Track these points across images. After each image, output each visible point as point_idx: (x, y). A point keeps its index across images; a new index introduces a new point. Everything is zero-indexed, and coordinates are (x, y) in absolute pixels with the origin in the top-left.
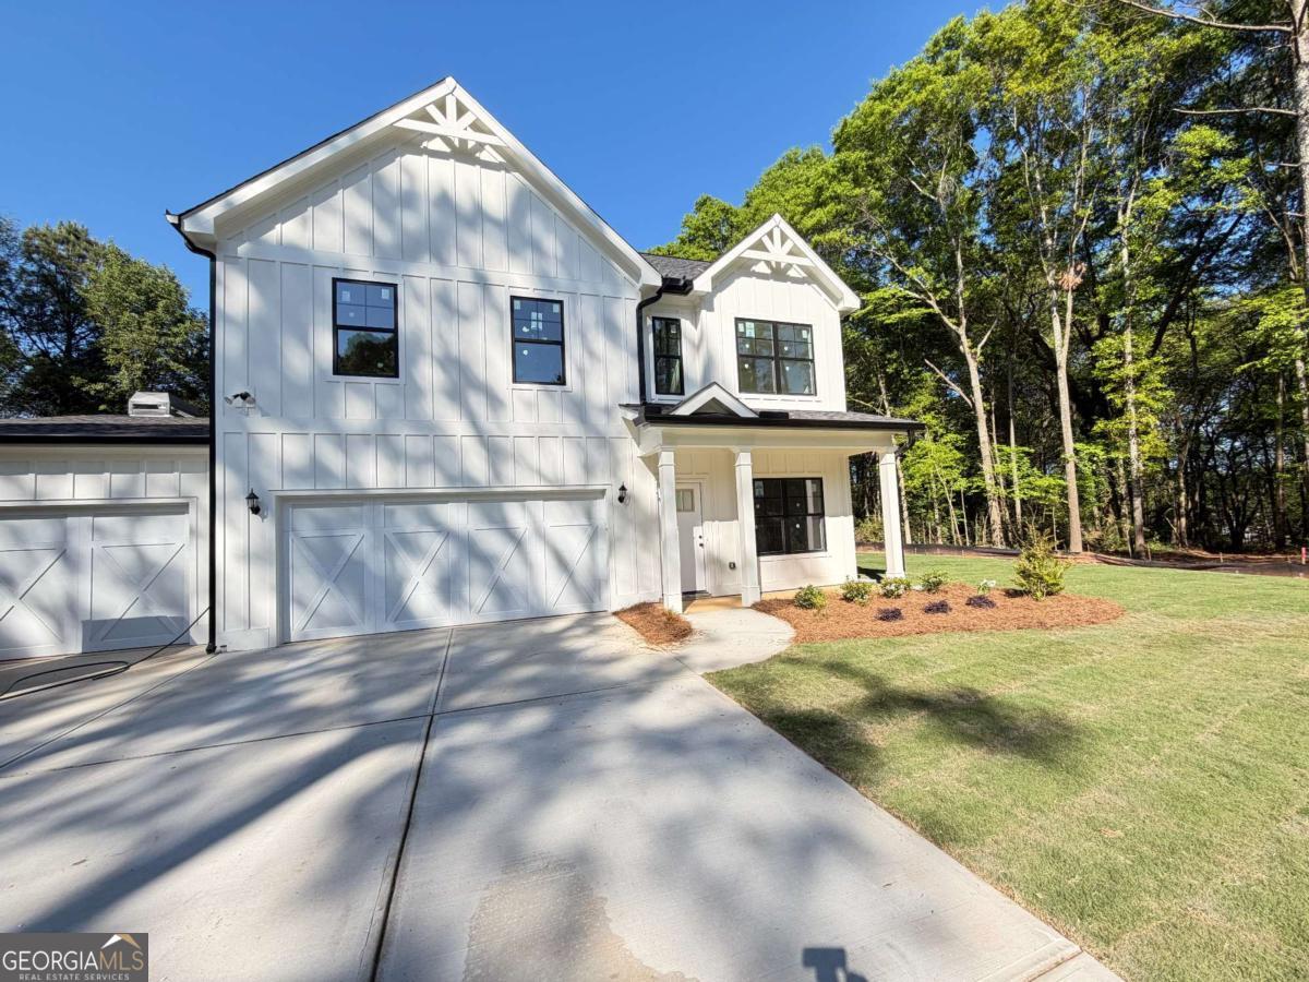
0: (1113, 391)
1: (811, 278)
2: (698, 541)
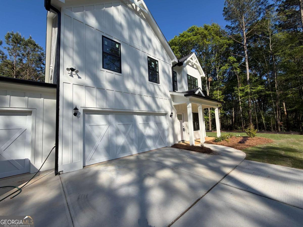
1: (197, 68)
2: (183, 127)
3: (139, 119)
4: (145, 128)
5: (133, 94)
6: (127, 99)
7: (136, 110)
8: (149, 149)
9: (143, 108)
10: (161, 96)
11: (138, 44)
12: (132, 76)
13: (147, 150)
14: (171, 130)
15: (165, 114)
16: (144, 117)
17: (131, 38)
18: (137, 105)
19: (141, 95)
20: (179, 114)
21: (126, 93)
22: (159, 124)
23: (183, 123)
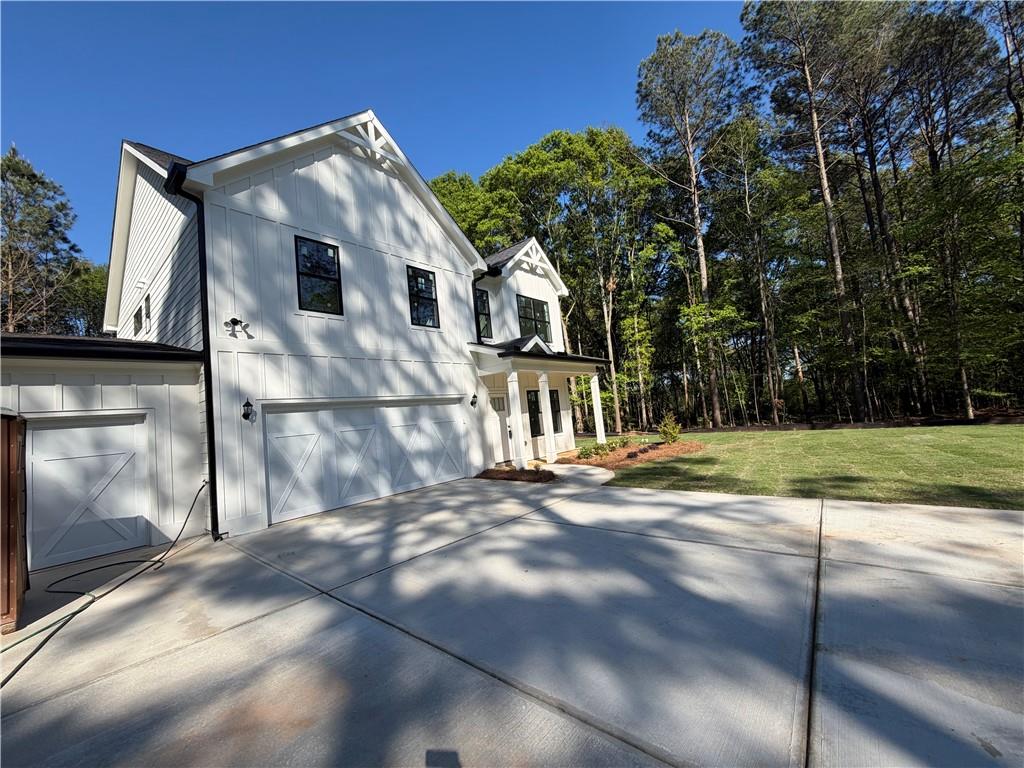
0: (631, 346)
1: (546, 275)
2: (509, 429)
3: (394, 417)
4: (408, 433)
5: (376, 359)
6: (363, 371)
7: (384, 394)
8: (422, 484)
9: (404, 390)
10: (448, 356)
11: (383, 241)
12: (371, 318)
13: (415, 486)
14: (475, 438)
15: (459, 400)
16: (406, 409)
17: (366, 228)
18: (385, 382)
19: (395, 361)
20: (495, 396)
21: (360, 359)
22: (444, 424)
23: (507, 419)
